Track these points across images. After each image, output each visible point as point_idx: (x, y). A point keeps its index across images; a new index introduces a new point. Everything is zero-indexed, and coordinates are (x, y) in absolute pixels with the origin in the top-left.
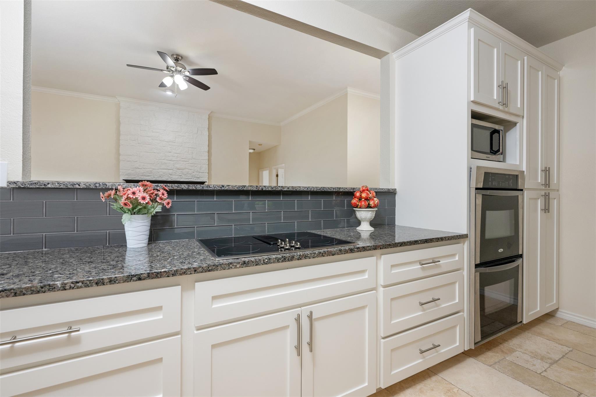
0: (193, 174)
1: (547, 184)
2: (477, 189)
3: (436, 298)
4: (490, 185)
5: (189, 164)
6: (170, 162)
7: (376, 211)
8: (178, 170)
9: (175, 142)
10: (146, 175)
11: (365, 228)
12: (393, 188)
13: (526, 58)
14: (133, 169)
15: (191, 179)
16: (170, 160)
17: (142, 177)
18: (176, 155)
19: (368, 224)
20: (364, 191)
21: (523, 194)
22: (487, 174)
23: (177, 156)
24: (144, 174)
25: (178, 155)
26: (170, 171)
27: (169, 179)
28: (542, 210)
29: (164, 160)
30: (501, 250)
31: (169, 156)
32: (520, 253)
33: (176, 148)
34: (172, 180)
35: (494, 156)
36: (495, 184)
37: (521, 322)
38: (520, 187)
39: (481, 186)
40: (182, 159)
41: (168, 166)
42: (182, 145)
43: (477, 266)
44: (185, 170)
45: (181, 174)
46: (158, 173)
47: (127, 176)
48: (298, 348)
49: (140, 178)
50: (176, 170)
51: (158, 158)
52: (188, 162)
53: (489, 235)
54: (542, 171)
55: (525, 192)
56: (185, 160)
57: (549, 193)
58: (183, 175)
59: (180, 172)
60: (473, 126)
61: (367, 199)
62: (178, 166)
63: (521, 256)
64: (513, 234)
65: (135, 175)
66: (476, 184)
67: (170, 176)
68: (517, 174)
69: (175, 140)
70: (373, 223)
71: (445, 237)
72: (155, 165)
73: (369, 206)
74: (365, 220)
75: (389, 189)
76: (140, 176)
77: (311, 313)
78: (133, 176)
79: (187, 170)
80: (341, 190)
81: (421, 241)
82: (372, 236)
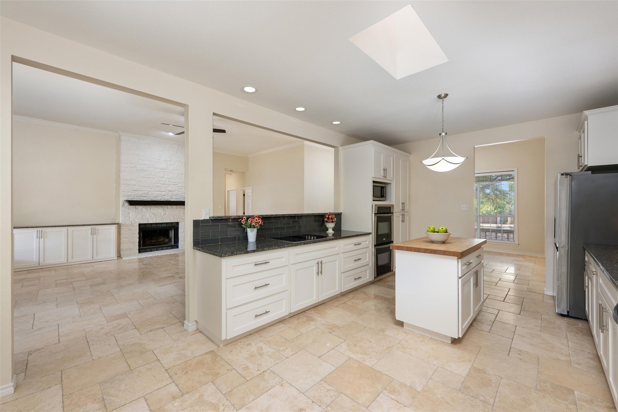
0: (182, 195)
1: (403, 210)
2: (375, 214)
3: (360, 258)
4: (380, 212)
5: (178, 187)
6: (163, 185)
7: (335, 224)
8: (169, 192)
9: (167, 170)
10: (143, 196)
11: (330, 232)
12: (340, 212)
13: (394, 155)
14: (132, 191)
15: (180, 199)
16: (163, 184)
17: (140, 198)
18: (168, 179)
19: (332, 229)
20: (330, 215)
21: (393, 215)
22: (379, 208)
23: (169, 181)
24: (142, 195)
25: (170, 179)
26: (163, 193)
27: (162, 199)
28: (402, 221)
29: (157, 184)
30: (384, 239)
31: (162, 181)
32: (392, 240)
33: (168, 174)
34: (164, 200)
35: (382, 198)
36: (382, 211)
37: (393, 270)
38: (392, 212)
39: (376, 212)
40: (173, 183)
41: (161, 189)
42: (173, 172)
43: (375, 246)
44: (175, 192)
45: (172, 195)
46: (154, 194)
47: (128, 197)
48: (318, 273)
49: (138, 199)
50: (168, 192)
51: (153, 182)
52: (177, 186)
53: (379, 233)
54: (402, 204)
55: (394, 214)
56: (175, 184)
57: (404, 214)
58: (173, 196)
59: (171, 194)
60: (374, 186)
61: (332, 219)
62: (170, 188)
63: (393, 242)
64: (389, 232)
65: (134, 196)
66: (375, 212)
67: (163, 196)
68: (390, 206)
69: (167, 168)
70: (333, 229)
71: (363, 234)
72: (150, 188)
73: (332, 222)
74: (330, 228)
75: (339, 213)
76: (139, 197)
77: (322, 261)
78: (133, 197)
79: (177, 192)
80: (320, 214)
81: (355, 235)
82: (333, 235)
